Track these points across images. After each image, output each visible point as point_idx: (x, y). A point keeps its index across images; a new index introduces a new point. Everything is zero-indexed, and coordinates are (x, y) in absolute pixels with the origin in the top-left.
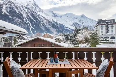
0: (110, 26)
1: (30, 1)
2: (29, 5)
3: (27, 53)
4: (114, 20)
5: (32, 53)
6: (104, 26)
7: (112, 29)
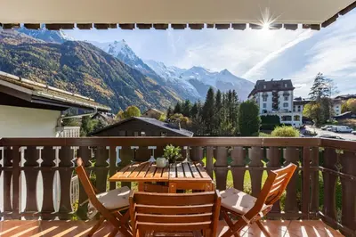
0: (281, 93)
1: (116, 42)
2: (115, 50)
3: (108, 148)
4: (290, 81)
5: (118, 149)
6: (270, 93)
7: (286, 99)
